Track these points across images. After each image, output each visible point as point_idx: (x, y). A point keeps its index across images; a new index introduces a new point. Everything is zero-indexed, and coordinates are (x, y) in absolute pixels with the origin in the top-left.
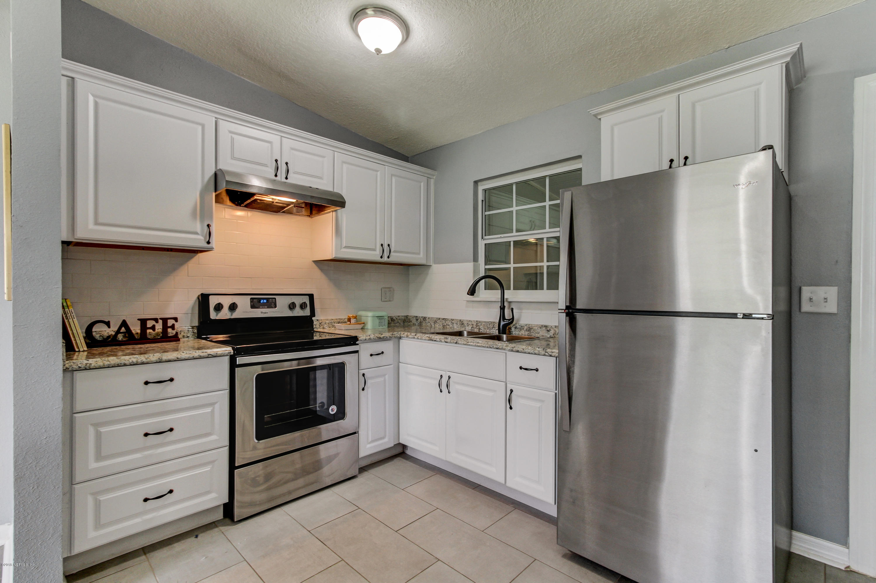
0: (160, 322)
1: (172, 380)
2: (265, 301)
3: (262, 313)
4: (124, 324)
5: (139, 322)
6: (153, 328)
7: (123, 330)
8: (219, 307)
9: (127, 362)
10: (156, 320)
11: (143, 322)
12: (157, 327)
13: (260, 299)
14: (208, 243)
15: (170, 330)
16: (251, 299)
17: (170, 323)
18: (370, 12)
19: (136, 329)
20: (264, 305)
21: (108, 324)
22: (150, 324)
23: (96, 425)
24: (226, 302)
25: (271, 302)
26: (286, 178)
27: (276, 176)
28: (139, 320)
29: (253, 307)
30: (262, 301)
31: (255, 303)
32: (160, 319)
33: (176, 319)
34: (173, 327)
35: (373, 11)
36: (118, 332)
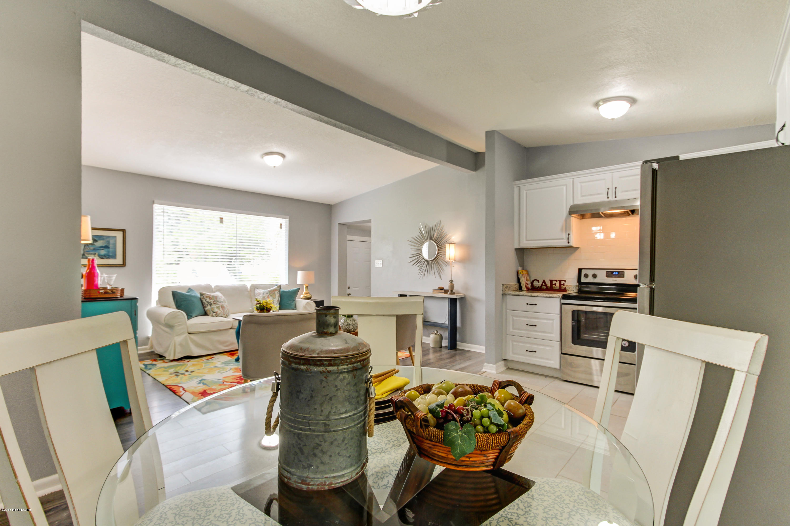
0: (558, 282)
1: (536, 305)
2: (617, 273)
3: (613, 280)
4: (544, 282)
5: (550, 281)
6: (555, 284)
7: (544, 284)
8: (586, 276)
9: (521, 295)
10: (556, 281)
11: (551, 281)
12: (557, 284)
13: (612, 272)
14: (569, 243)
15: (562, 286)
16: (607, 272)
17: (563, 282)
18: (601, 103)
19: (549, 284)
20: (615, 276)
21: (538, 281)
22: (554, 282)
23: (513, 316)
24: (590, 273)
25: (621, 274)
26: (616, 197)
27: (608, 198)
28: (550, 280)
29: (607, 276)
30: (614, 273)
31: (610, 274)
32: (558, 280)
33: (565, 281)
34: (564, 285)
35: (602, 102)
36: (542, 285)
